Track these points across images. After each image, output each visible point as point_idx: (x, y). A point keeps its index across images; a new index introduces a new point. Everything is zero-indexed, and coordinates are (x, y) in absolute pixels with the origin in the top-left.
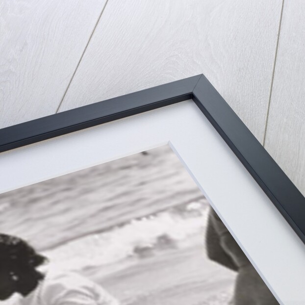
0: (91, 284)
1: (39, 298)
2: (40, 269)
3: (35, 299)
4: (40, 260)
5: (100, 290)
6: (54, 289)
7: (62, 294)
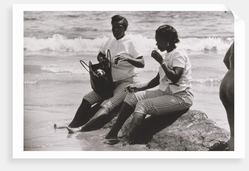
0: (187, 56)
1: (171, 55)
2: (176, 44)
3: (170, 55)
4: (178, 41)
5: (188, 59)
6: (177, 53)
7: (177, 56)
